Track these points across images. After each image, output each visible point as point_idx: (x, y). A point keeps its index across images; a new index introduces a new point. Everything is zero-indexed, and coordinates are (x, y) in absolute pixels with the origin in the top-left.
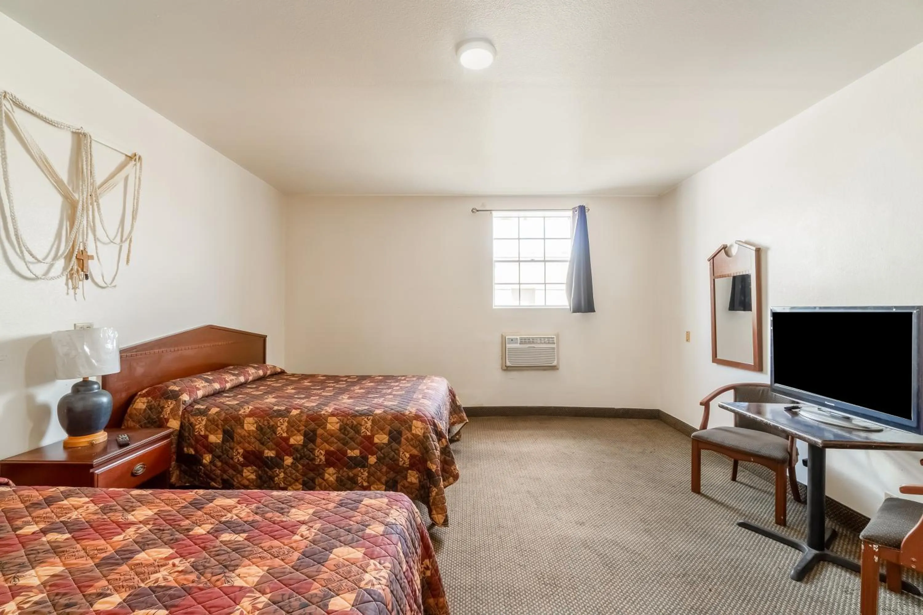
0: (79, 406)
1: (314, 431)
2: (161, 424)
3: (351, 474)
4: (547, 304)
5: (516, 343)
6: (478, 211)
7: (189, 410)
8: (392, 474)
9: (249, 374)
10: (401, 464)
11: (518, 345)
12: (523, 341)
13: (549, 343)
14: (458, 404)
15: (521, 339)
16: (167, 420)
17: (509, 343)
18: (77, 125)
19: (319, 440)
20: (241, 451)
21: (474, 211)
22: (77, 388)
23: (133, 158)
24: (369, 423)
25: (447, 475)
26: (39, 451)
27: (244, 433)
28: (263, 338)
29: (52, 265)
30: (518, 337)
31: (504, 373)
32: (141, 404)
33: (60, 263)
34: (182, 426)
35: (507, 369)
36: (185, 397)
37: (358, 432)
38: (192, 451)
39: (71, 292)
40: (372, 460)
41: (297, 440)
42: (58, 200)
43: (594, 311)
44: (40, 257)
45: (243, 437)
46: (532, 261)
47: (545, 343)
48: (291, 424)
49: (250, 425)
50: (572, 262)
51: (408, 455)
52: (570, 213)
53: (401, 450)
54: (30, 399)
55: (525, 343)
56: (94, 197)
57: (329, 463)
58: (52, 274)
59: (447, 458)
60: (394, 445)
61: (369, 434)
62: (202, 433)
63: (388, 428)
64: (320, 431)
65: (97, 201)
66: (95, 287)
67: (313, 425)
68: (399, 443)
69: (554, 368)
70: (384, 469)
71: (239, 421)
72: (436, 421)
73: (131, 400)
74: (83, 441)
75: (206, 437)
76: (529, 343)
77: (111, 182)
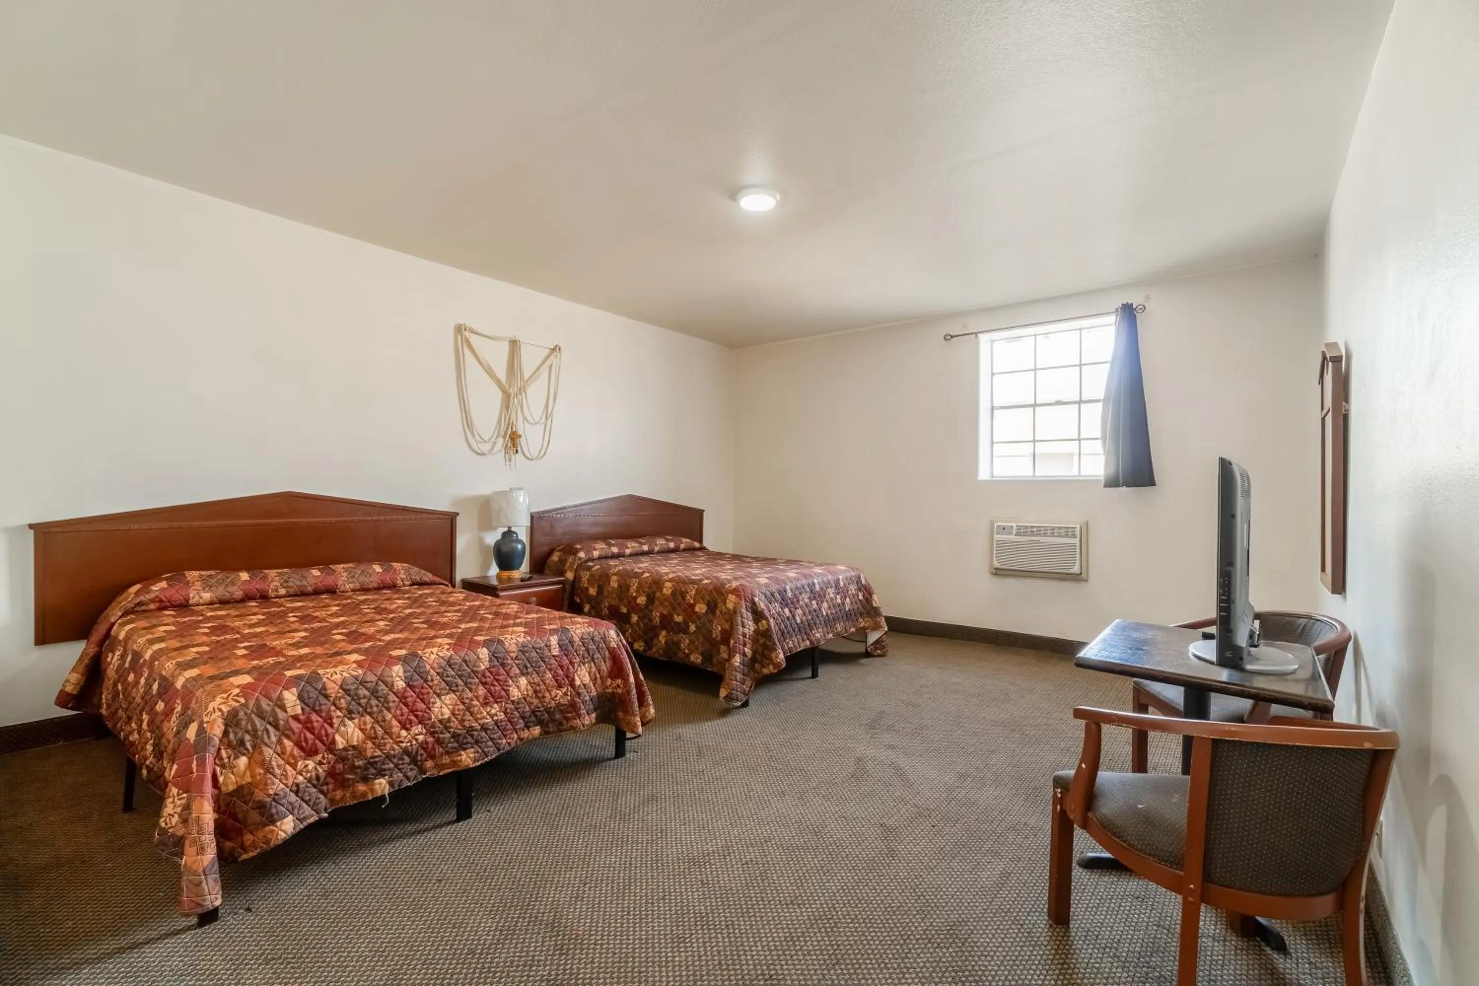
0: (505, 549)
1: (654, 593)
2: (562, 573)
3: (675, 639)
4: (1082, 474)
5: (1010, 533)
6: (952, 337)
7: (583, 565)
8: (707, 646)
9: (656, 545)
10: (714, 636)
11: (1013, 537)
12: (1022, 531)
13: (1066, 536)
14: (874, 604)
15: (1019, 527)
16: (566, 572)
17: (998, 533)
18: (510, 335)
19: (657, 603)
20: (607, 604)
21: (948, 337)
22: (504, 535)
23: (556, 349)
24: (694, 592)
25: (767, 662)
26: (486, 577)
27: (610, 589)
28: (700, 513)
29: (495, 443)
30: (1014, 525)
31: (996, 579)
32: (555, 557)
33: (500, 441)
34: (575, 577)
35: (998, 572)
36: (582, 555)
37: (684, 598)
38: (578, 601)
39: (508, 463)
40: (693, 628)
41: (642, 600)
42: (499, 394)
43: (1154, 485)
44: (486, 439)
45: (609, 592)
46: (1059, 403)
47: (1060, 536)
48: (640, 585)
49: (614, 583)
50: (1105, 401)
51: (720, 629)
52: (1112, 319)
53: (715, 622)
54: (481, 541)
55: (1025, 534)
56: (522, 390)
57: (663, 627)
58: (495, 450)
59: (768, 643)
60: (710, 616)
61: (692, 601)
62: (586, 585)
63: (708, 598)
64: (658, 594)
65: (524, 391)
66: (524, 459)
67: (654, 588)
68: (714, 614)
69: (1078, 578)
70: (701, 639)
71: (608, 577)
72: (756, 599)
73: (550, 553)
74: (506, 574)
75: (587, 589)
76: (1032, 534)
77: (539, 372)
